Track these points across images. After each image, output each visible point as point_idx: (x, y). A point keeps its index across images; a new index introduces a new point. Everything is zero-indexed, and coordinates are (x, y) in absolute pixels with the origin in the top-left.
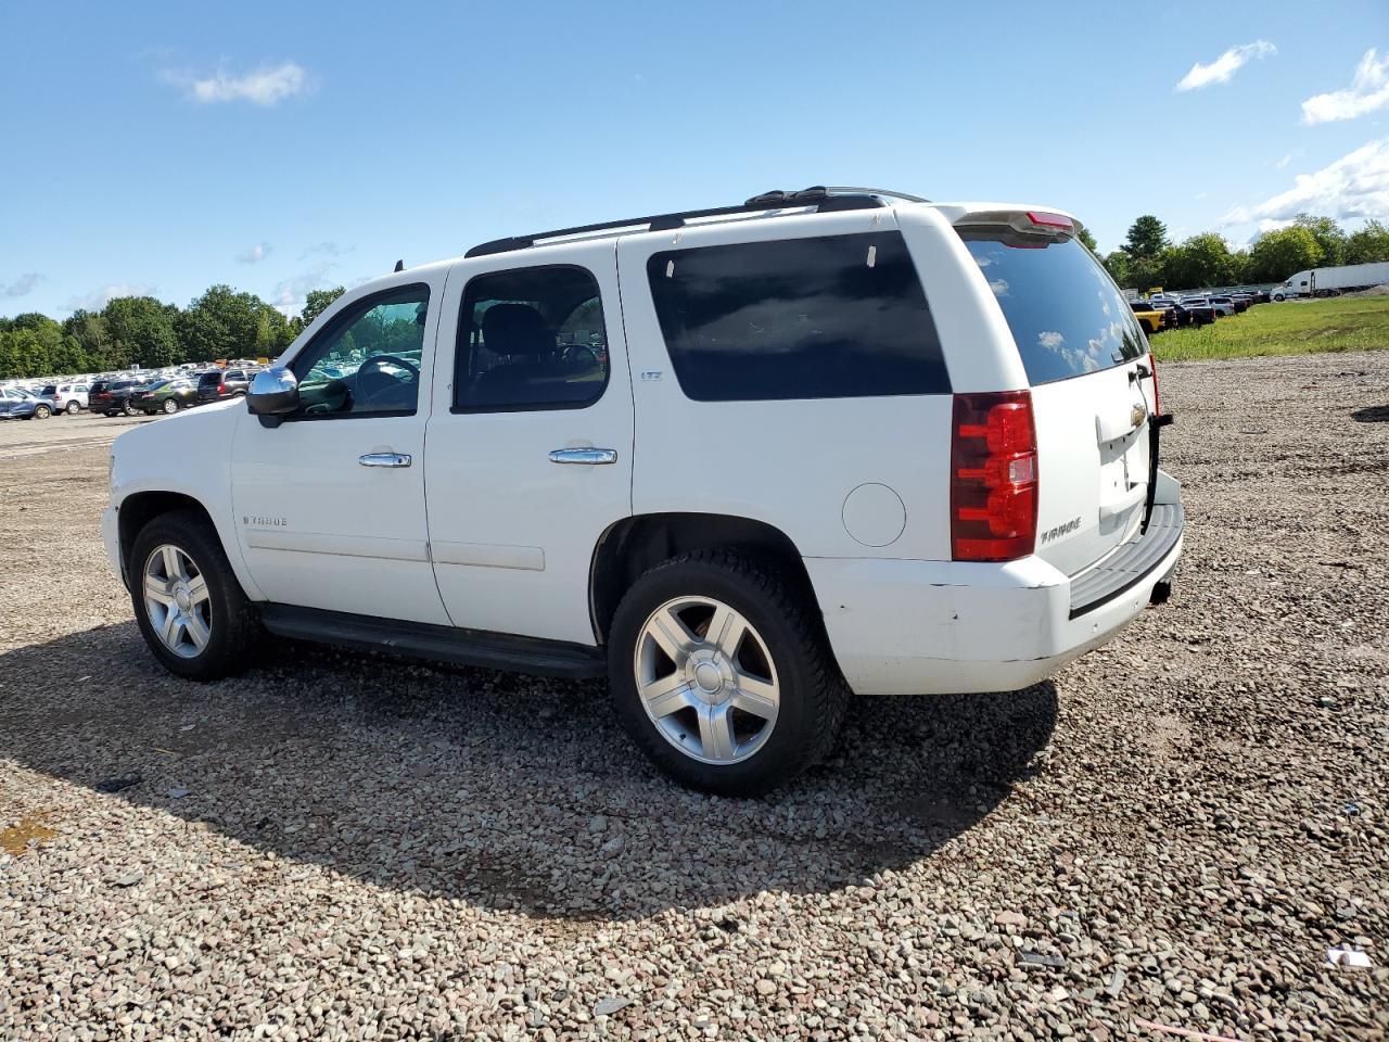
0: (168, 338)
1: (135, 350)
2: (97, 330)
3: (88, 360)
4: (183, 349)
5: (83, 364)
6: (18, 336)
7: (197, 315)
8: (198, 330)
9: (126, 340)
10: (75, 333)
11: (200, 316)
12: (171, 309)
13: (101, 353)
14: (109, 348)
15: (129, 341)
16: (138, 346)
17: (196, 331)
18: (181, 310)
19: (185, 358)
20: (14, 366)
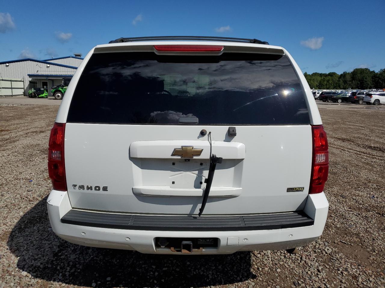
0: (369, 81)
1: (358, 84)
2: (348, 78)
3: (343, 86)
4: (373, 84)
5: (342, 87)
6: (327, 78)
7: (381, 74)
8: (380, 79)
9: (356, 81)
10: (342, 78)
11: (382, 75)
12: (373, 72)
13: (348, 84)
14: (350, 83)
15: (357, 81)
16: (359, 83)
17: (379, 79)
18: (376, 72)
19: (373, 87)
20: (324, 86)
